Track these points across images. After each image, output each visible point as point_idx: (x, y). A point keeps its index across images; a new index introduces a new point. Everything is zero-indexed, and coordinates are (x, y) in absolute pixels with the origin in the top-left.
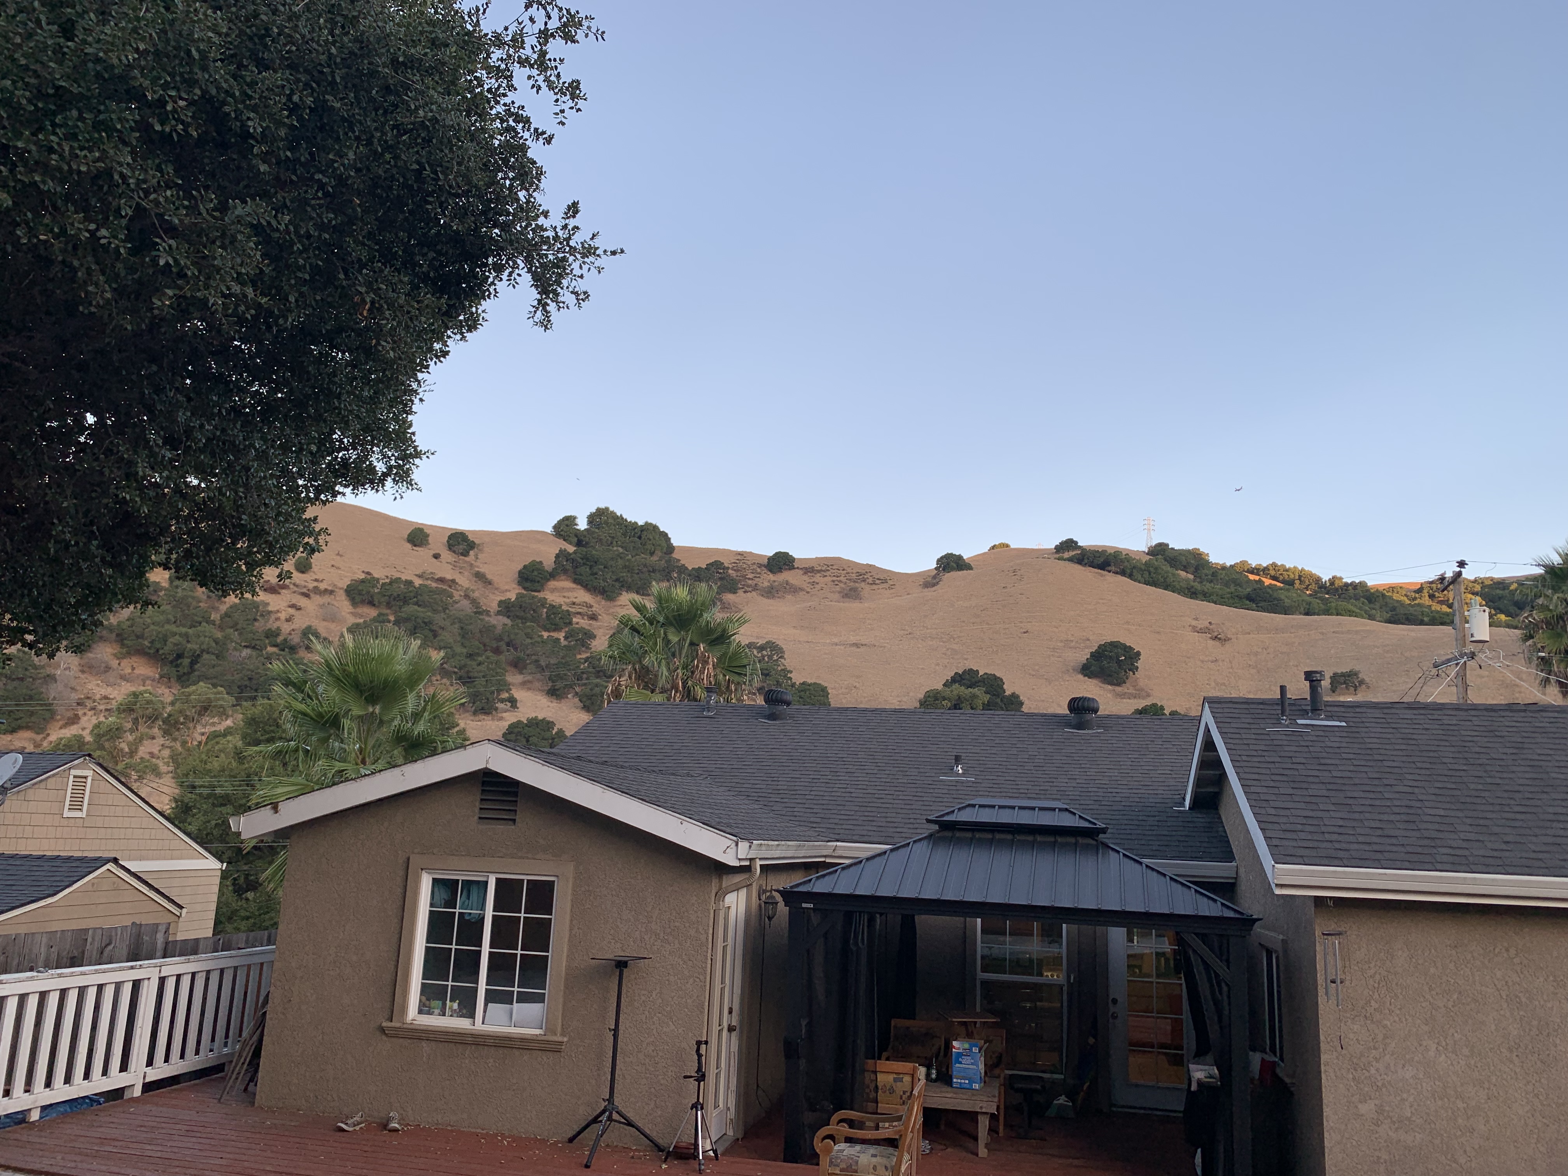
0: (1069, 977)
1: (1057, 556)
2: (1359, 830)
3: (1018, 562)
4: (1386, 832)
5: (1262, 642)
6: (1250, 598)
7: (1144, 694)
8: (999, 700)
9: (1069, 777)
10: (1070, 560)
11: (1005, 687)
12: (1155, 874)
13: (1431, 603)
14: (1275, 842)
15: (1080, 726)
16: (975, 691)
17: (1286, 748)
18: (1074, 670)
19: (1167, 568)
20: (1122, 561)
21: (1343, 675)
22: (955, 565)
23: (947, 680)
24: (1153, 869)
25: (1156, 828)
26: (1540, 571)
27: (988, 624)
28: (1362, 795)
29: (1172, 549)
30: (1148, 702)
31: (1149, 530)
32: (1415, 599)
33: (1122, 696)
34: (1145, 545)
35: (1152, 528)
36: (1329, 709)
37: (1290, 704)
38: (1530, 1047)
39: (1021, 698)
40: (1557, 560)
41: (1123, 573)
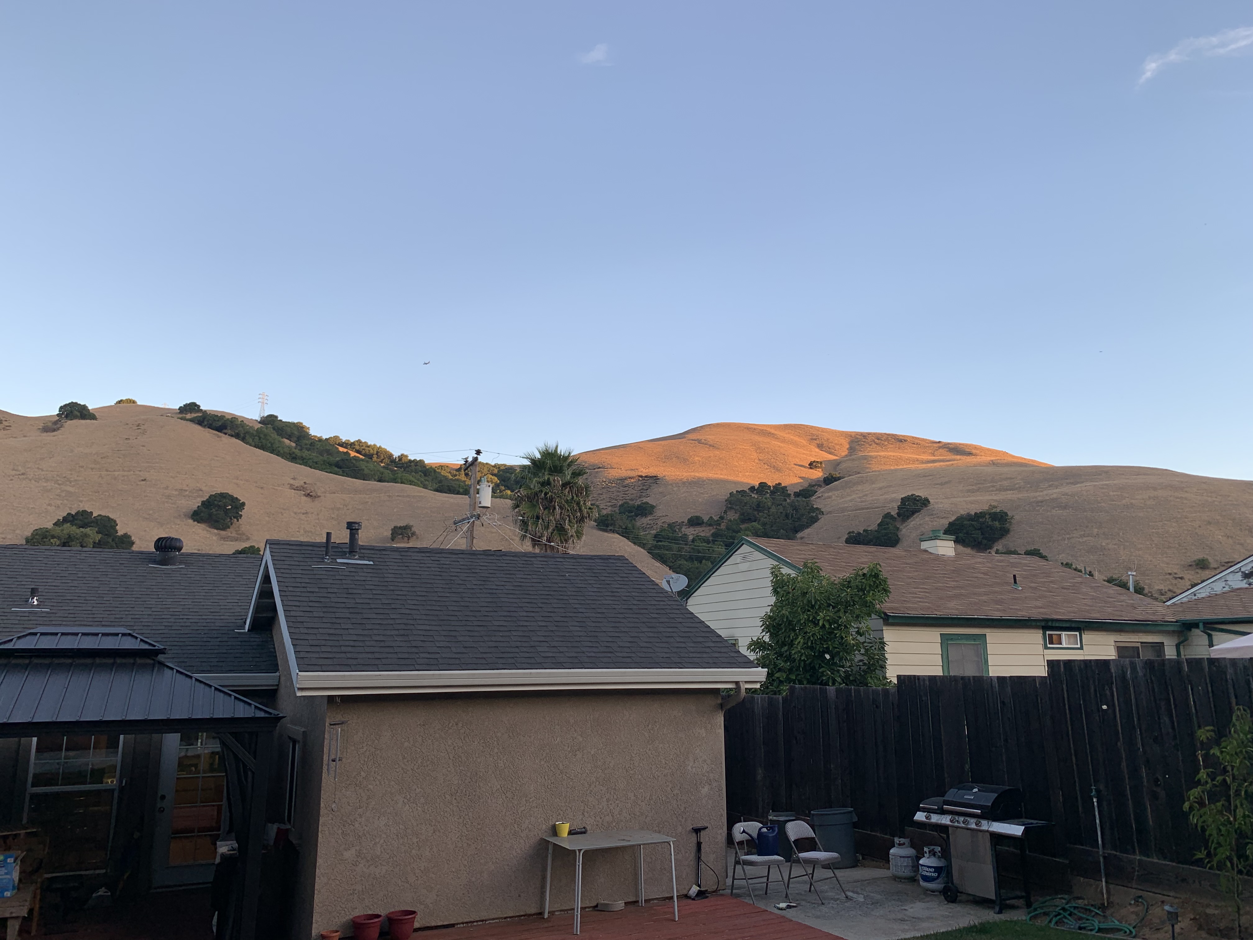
0: (121, 782)
1: (180, 416)
2: (368, 643)
3: (142, 417)
4: (387, 644)
5: (344, 500)
6: (337, 465)
7: (244, 537)
8: (110, 540)
9: (145, 606)
10: (192, 420)
11: (118, 528)
12: (202, 686)
13: (466, 479)
14: (302, 655)
15: (163, 562)
16: (88, 530)
17: (325, 581)
18: (185, 516)
19: (274, 435)
20: (237, 426)
21: (400, 528)
22: (79, 414)
23: (59, 520)
24: (201, 682)
25: (217, 647)
26: (527, 462)
27: (107, 471)
28: (375, 616)
29: (281, 421)
30: (247, 545)
31: (263, 403)
32: (456, 475)
33: (224, 539)
34: (258, 415)
35: (266, 401)
36: (363, 551)
37: (333, 547)
38: (464, 791)
39: (133, 538)
40: (538, 456)
41: (237, 436)
